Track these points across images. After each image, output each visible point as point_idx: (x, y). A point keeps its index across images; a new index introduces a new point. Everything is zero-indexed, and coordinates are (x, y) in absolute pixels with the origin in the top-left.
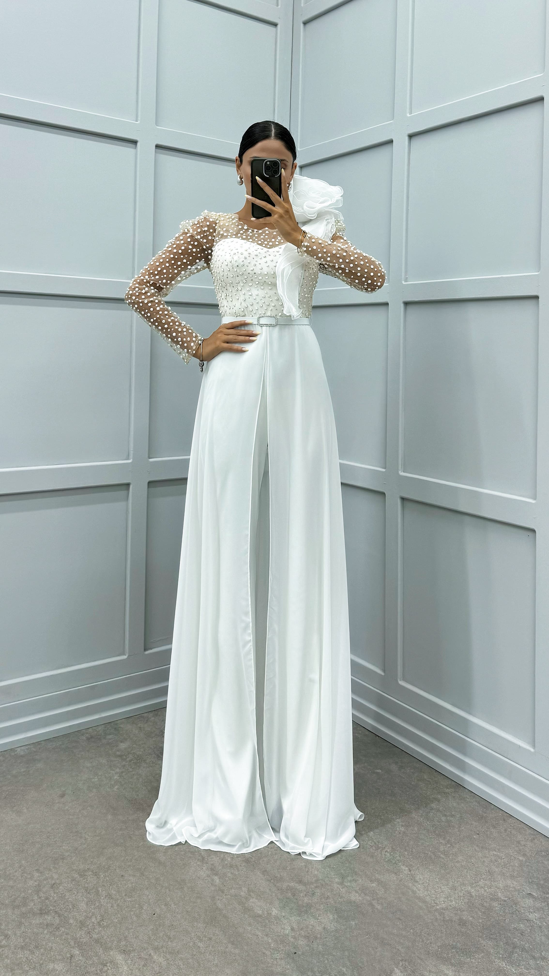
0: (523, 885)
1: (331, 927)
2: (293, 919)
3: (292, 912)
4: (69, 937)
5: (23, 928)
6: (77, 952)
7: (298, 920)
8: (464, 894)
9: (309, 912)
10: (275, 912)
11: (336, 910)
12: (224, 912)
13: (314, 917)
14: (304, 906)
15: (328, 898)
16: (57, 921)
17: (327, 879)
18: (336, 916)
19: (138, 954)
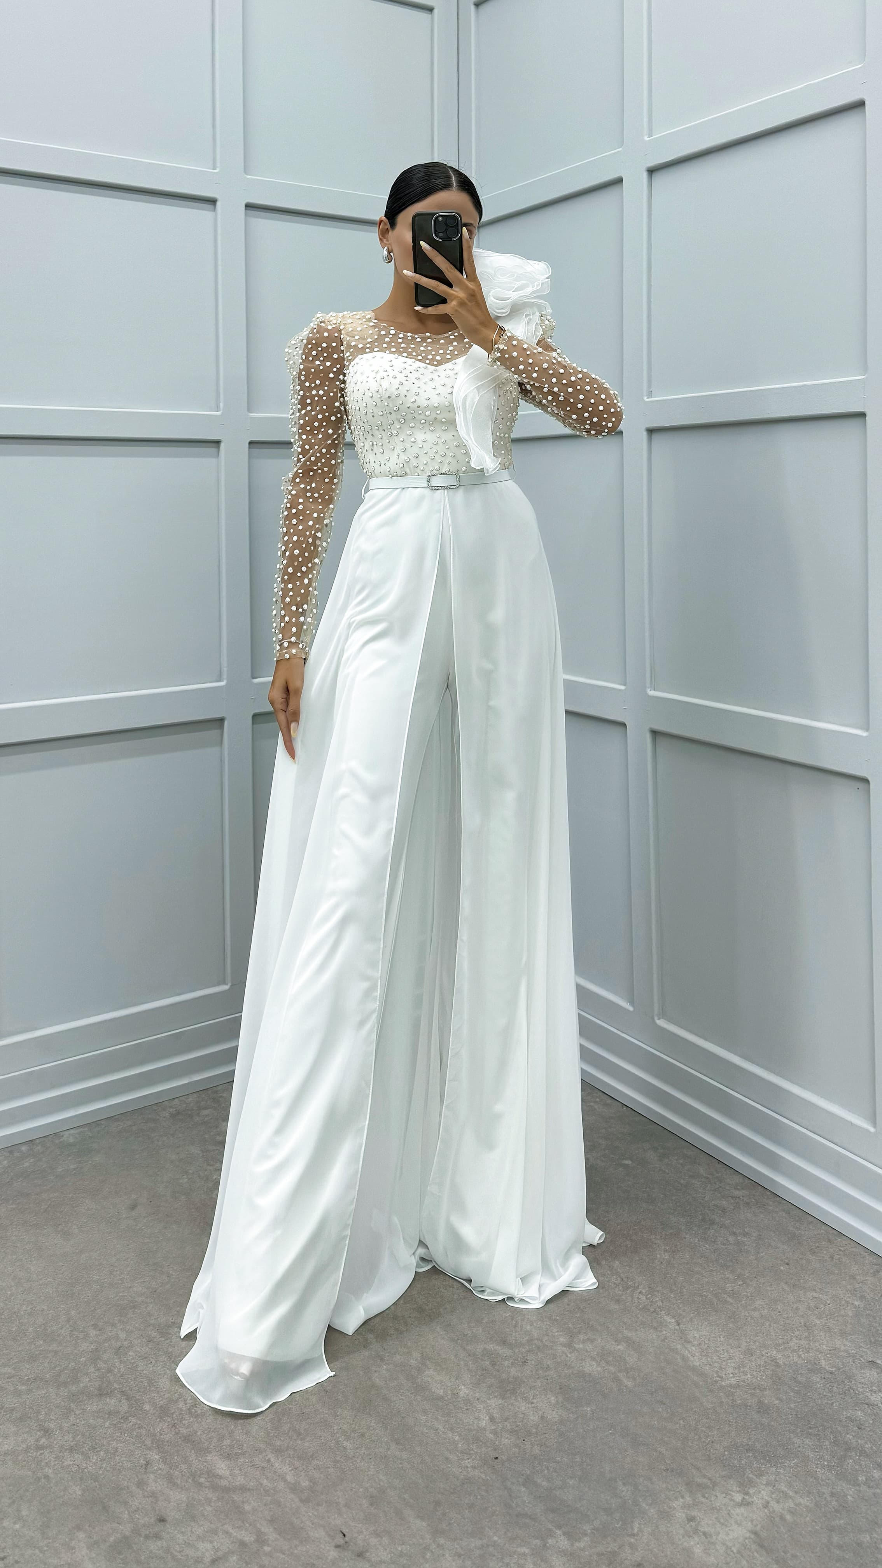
0: (861, 1347)
1: (553, 1415)
2: (494, 1403)
3: (491, 1392)
4: (143, 1432)
5: (72, 1418)
6: (155, 1457)
7: (501, 1404)
8: (765, 1362)
9: (518, 1392)
10: (464, 1391)
11: (560, 1389)
12: (384, 1391)
13: (526, 1399)
14: (509, 1382)
15: (548, 1368)
16: (125, 1407)
17: (546, 1338)
18: (560, 1399)
19: (250, 1460)
